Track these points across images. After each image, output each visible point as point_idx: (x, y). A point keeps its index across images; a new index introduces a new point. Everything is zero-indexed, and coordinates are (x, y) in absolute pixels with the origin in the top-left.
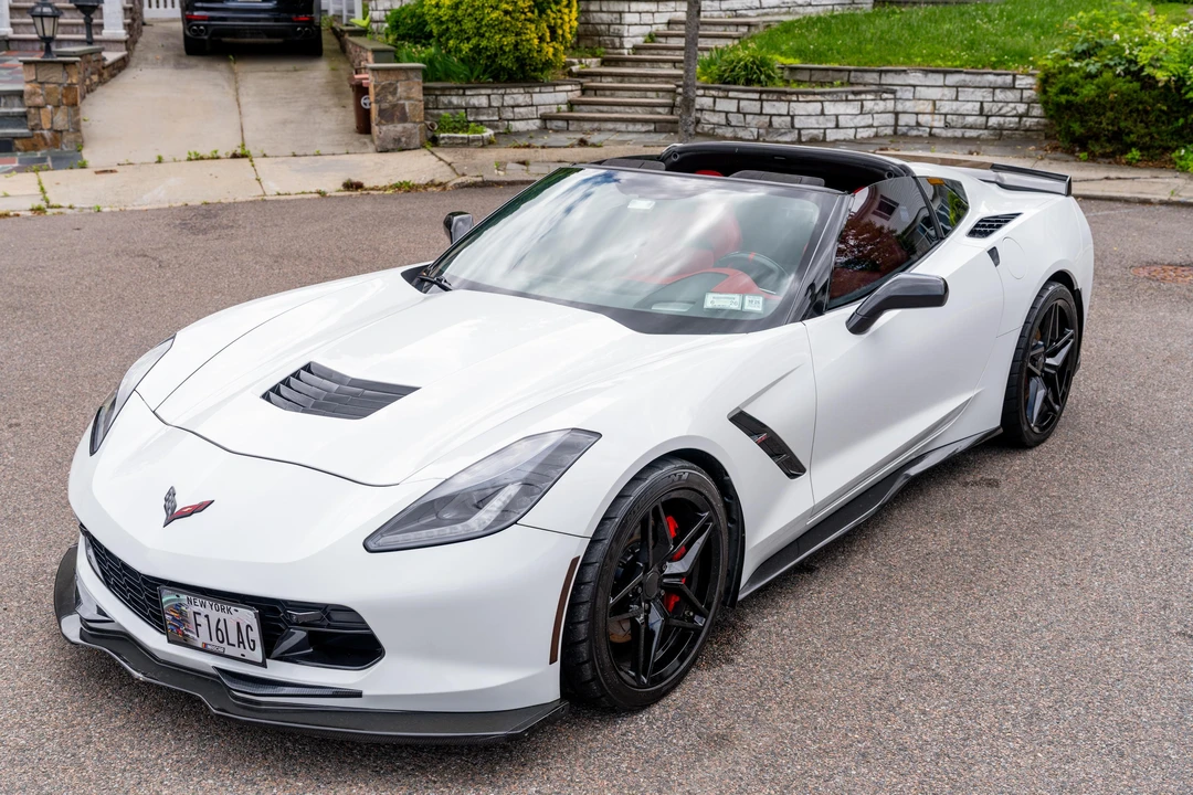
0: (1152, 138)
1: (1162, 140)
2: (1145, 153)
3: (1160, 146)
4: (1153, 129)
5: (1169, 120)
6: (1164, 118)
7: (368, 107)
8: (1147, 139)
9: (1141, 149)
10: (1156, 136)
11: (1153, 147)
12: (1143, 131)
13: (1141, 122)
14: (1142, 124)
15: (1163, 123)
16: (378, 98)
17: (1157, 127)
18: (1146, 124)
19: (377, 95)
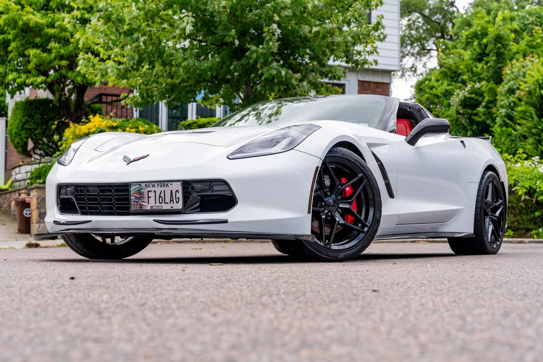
0: (519, 223)
1: (525, 224)
2: (516, 233)
3: (524, 228)
4: (518, 218)
5: (527, 213)
6: (524, 211)
7: (28, 216)
8: (516, 223)
9: (513, 230)
10: (520, 221)
11: (520, 229)
12: (513, 219)
13: (511, 214)
14: (513, 215)
15: (524, 214)
16: (39, 206)
17: (521, 217)
18: (514, 215)
19: (38, 203)
